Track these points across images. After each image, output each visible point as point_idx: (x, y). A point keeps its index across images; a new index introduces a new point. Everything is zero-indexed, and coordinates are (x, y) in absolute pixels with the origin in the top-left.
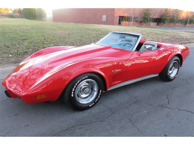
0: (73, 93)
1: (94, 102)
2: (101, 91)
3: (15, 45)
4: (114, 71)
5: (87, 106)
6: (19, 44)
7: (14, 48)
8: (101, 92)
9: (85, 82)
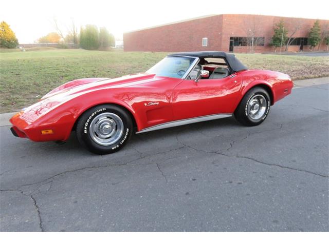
0: (86, 128)
1: (119, 144)
2: (128, 129)
3: (49, 83)
4: (147, 104)
5: (109, 148)
6: (55, 82)
7: (46, 87)
8: (128, 131)
9: (106, 118)
